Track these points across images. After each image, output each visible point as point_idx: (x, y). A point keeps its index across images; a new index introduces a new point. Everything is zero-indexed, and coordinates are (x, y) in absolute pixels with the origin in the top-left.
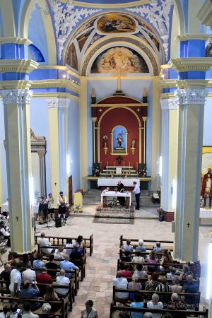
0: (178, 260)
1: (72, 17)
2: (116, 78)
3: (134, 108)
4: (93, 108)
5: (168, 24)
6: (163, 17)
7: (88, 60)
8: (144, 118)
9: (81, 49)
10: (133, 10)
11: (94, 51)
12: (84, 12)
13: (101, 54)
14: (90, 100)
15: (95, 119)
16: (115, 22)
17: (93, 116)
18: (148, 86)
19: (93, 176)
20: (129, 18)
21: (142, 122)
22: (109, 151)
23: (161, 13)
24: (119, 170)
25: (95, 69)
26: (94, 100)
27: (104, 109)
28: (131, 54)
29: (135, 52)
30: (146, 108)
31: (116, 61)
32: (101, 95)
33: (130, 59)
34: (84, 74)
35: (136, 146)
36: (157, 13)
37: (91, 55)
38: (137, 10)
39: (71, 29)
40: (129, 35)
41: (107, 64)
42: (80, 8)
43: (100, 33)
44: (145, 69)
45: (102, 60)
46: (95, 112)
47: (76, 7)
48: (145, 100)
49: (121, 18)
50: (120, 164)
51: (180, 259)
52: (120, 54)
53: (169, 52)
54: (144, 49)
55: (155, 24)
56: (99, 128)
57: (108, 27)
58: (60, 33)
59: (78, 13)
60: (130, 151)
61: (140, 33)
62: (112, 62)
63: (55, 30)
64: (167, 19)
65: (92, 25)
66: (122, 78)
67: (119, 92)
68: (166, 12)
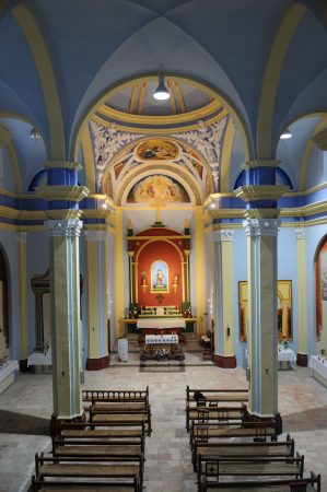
0: (256, 414)
1: (114, 141)
2: (154, 208)
3: (176, 241)
4: (129, 242)
5: (218, 151)
6: (213, 144)
7: (124, 189)
8: (187, 252)
9: (117, 177)
10: (180, 136)
11: (130, 179)
12: (127, 137)
13: (138, 183)
14: (126, 232)
15: (132, 253)
16: (156, 148)
17: (129, 250)
18: (189, 217)
19: (130, 318)
20: (173, 145)
21: (185, 256)
22: (148, 289)
23: (211, 140)
24: (160, 311)
25: (131, 198)
26: (130, 233)
27: (142, 242)
28: (170, 183)
29: (175, 181)
30: (189, 240)
31: (155, 190)
32: (139, 226)
33: (169, 188)
34: (119, 204)
35: (179, 283)
36: (206, 139)
37: (127, 183)
38: (184, 137)
39: (112, 155)
40: (169, 162)
41: (145, 194)
42: (122, 133)
43: (138, 160)
44: (186, 198)
45: (139, 189)
46: (132, 246)
47: (118, 132)
48: (187, 231)
49: (164, 144)
50: (160, 303)
51: (258, 412)
52: (159, 183)
53: (219, 181)
54: (185, 177)
55: (203, 152)
56: (136, 264)
57: (147, 154)
58: (100, 158)
59: (120, 138)
60: (172, 289)
61: (182, 160)
62: (150, 191)
63: (95, 156)
64: (218, 146)
65: (132, 151)
66: (162, 208)
67: (158, 224)
68: (216, 138)
